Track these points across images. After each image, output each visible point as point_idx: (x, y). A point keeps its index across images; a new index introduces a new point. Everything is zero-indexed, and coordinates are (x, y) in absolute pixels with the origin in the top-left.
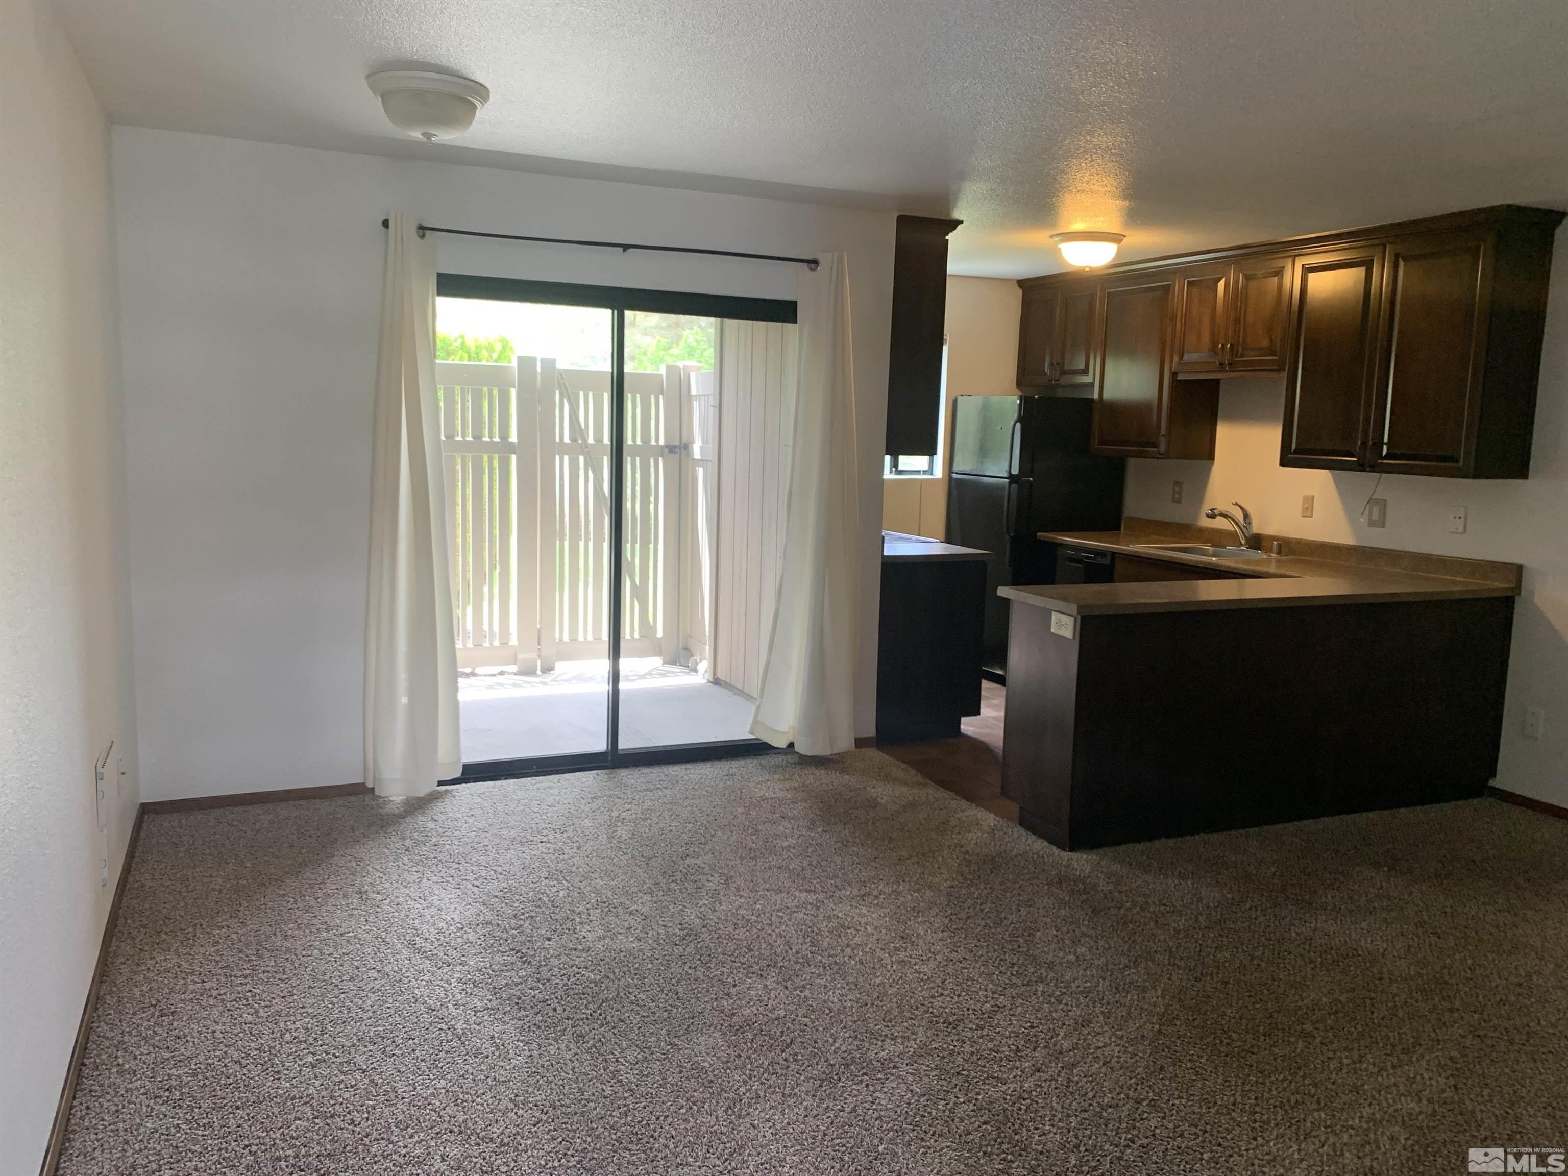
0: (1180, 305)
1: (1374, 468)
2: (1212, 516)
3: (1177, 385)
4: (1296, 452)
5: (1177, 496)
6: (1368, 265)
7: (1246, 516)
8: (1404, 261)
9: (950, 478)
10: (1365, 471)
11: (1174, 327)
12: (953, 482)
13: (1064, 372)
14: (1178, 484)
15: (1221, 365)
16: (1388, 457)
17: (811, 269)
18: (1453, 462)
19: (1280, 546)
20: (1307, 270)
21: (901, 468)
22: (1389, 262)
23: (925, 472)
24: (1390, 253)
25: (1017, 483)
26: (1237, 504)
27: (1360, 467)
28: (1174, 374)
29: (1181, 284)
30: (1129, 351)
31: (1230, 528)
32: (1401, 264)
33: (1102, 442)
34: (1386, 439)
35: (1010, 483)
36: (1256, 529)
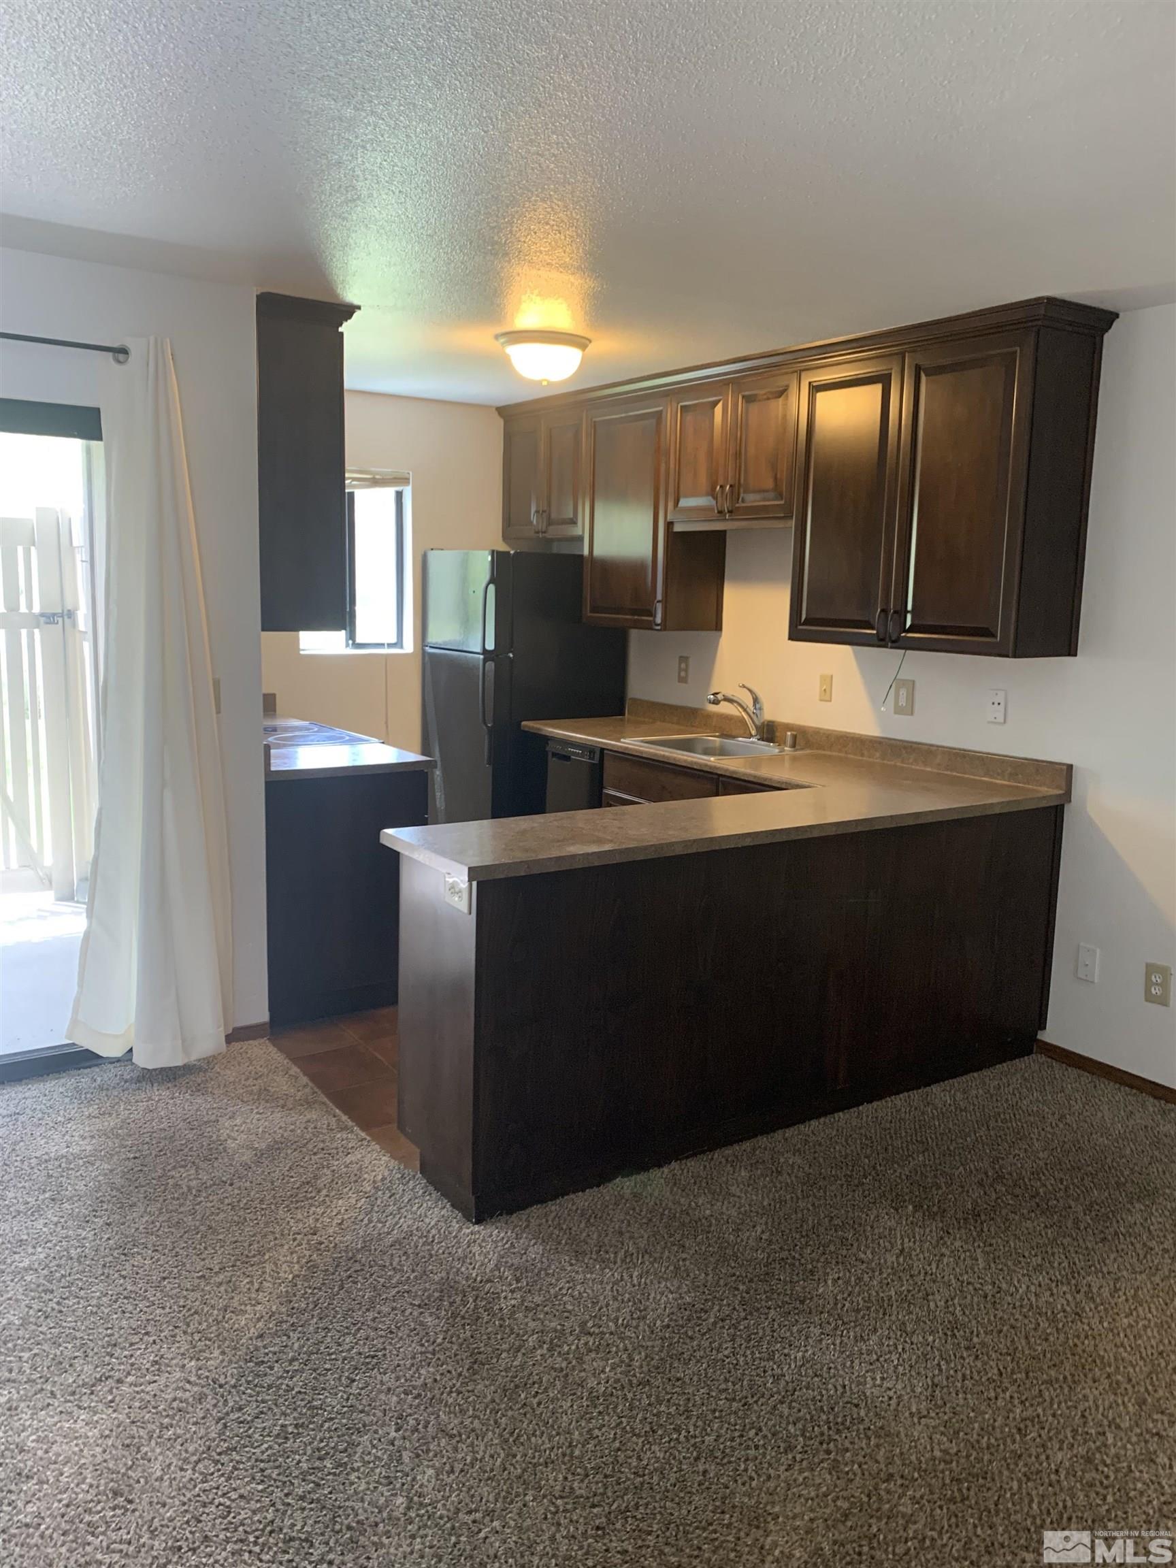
0: (673, 438)
1: (895, 642)
2: (716, 702)
3: (674, 538)
4: (807, 622)
5: (683, 674)
6: (883, 380)
7: (756, 700)
8: (926, 375)
9: (424, 652)
10: (885, 646)
11: (668, 463)
12: (427, 658)
13: (550, 523)
14: (683, 659)
15: (720, 512)
16: (912, 629)
17: (119, 362)
18: (987, 636)
19: (795, 737)
20: (815, 389)
21: (359, 640)
22: (909, 377)
23: (390, 645)
24: (910, 367)
25: (492, 660)
26: (744, 686)
27: (882, 641)
28: (669, 525)
29: (674, 410)
30: (621, 494)
31: (737, 714)
32: (923, 375)
33: (594, 610)
34: (910, 607)
35: (485, 661)
36: (768, 715)
